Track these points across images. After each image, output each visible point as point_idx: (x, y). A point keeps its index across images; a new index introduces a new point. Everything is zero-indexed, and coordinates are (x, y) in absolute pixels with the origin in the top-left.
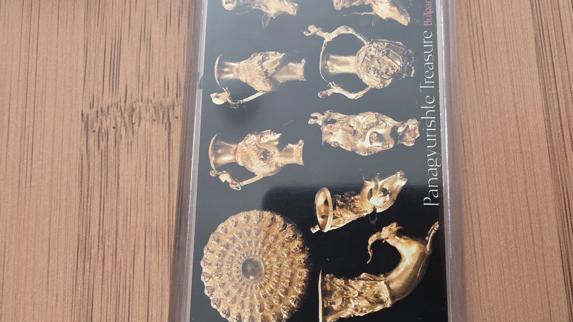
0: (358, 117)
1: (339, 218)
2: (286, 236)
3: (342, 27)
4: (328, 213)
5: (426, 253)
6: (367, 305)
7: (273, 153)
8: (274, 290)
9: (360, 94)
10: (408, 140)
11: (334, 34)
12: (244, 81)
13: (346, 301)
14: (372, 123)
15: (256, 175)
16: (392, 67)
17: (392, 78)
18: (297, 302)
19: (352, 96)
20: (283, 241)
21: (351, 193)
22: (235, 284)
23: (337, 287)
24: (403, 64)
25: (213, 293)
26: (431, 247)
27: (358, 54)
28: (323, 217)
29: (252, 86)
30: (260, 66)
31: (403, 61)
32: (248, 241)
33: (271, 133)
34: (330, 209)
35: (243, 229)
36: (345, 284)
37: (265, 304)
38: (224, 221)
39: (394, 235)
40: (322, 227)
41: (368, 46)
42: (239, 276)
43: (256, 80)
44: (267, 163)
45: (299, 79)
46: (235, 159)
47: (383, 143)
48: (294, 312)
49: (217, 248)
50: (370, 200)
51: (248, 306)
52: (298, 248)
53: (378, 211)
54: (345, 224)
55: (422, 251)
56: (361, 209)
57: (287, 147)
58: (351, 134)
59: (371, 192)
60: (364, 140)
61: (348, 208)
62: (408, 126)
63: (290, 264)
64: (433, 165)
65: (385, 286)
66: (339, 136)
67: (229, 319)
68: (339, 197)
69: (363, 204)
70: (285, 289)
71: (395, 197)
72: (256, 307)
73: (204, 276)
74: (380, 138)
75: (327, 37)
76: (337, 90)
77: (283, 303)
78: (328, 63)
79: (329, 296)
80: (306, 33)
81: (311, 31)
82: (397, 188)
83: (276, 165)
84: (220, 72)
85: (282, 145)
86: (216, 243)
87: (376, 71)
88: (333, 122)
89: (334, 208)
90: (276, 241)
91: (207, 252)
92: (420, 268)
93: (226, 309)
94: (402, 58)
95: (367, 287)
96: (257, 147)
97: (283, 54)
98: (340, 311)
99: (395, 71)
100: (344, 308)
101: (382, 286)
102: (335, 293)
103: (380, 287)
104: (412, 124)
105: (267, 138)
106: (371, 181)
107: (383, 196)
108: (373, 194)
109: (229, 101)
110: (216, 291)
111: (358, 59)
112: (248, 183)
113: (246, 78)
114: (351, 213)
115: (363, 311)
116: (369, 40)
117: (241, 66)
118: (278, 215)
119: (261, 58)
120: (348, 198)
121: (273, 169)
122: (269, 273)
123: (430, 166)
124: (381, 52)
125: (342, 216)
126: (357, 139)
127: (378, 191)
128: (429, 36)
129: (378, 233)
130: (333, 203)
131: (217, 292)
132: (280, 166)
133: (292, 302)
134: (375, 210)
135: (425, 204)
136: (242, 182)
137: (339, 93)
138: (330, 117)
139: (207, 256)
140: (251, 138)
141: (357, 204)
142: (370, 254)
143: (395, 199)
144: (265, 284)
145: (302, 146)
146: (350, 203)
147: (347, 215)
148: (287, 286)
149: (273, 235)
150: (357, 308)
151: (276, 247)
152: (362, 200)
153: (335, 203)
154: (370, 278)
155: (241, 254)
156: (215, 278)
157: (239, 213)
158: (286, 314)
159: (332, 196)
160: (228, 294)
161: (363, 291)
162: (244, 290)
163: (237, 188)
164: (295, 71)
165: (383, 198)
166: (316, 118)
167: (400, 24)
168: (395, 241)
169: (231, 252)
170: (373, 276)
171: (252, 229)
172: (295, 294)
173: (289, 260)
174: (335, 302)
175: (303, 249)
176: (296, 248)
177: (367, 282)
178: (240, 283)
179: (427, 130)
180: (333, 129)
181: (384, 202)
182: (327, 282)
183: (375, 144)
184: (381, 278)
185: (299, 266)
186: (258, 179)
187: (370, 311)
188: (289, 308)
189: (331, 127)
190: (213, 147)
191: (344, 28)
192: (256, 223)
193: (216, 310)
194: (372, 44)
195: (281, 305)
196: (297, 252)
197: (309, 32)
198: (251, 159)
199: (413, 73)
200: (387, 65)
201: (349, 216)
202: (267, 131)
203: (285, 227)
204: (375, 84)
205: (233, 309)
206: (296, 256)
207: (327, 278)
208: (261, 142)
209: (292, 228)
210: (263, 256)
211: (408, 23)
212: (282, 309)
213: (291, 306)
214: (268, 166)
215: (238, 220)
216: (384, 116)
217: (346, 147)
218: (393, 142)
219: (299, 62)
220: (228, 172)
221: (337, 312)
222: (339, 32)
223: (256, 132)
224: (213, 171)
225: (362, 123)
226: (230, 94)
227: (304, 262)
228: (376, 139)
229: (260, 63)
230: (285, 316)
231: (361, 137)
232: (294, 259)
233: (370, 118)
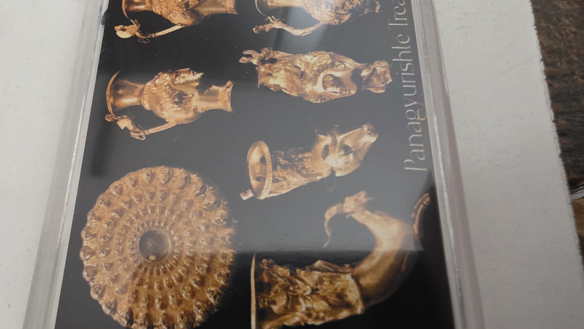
0: (306, 56)
1: (281, 181)
2: (205, 202)
4: (265, 174)
7: (191, 96)
8: (185, 276)
9: (308, 31)
10: (376, 86)
12: (158, 12)
13: (293, 300)
14: (326, 64)
15: (167, 122)
17: (350, 13)
18: (218, 296)
19: (297, 32)
20: (200, 209)
21: (298, 150)
22: (128, 265)
23: (279, 279)
25: (95, 277)
26: (420, 228)
28: (258, 179)
29: (169, 18)
32: (150, 207)
33: (189, 72)
34: (268, 169)
35: (144, 190)
36: (291, 274)
37: (170, 298)
38: (118, 179)
39: (363, 208)
40: (257, 192)
42: (134, 254)
43: (173, 13)
44: (183, 107)
46: (140, 102)
47: (341, 88)
48: (212, 312)
49: (106, 213)
50: (326, 159)
51: (144, 299)
52: (222, 220)
53: (338, 174)
54: (290, 189)
55: (407, 233)
56: (313, 171)
57: (210, 88)
58: (297, 76)
59: (326, 149)
60: (315, 83)
61: (295, 169)
62: (375, 69)
63: (209, 241)
64: (415, 118)
65: (352, 281)
66: (281, 78)
67: (116, 317)
68: (281, 154)
69: (316, 165)
70: (200, 277)
71: (361, 156)
72: (157, 301)
73: (84, 252)
74: (337, 82)
76: (277, 25)
77: (196, 297)
79: (266, 291)
82: (364, 145)
83: (195, 110)
84: (129, 3)
85: (203, 87)
86: (106, 206)
87: (329, 6)
88: (273, 61)
89: (274, 168)
90: (191, 209)
91: (91, 219)
92: (406, 258)
93: (111, 300)
95: (325, 281)
96: (170, 87)
98: (283, 315)
99: (354, 6)
100: (289, 311)
102: (276, 287)
103: (344, 283)
104: (381, 66)
105: (184, 78)
106: (325, 135)
107: (345, 155)
108: (330, 152)
109: (138, 34)
112: (156, 133)
113: (161, 9)
114: (298, 175)
115: (320, 317)
118: (195, 174)
120: (293, 156)
121: (191, 115)
122: (179, 252)
123: (410, 119)
125: (285, 179)
126: (306, 82)
127: (337, 149)
129: (339, 205)
130: (272, 161)
131: (101, 276)
132: (200, 112)
133: (211, 297)
134: (333, 172)
135: (406, 168)
136: (148, 129)
137: (280, 29)
138: (268, 56)
139: (91, 225)
140: (162, 77)
141: (307, 164)
142: (329, 233)
143: (362, 159)
144: (172, 268)
145: (231, 88)
146: (297, 162)
147: (293, 178)
148: (204, 273)
149: (186, 200)
150: (310, 312)
151: (190, 217)
152: (314, 158)
153: (276, 161)
154: (329, 268)
155: (139, 224)
157: (141, 169)
158: (201, 314)
159: (271, 151)
160: (116, 280)
161: (319, 287)
163: (140, 137)
165: (344, 158)
166: (249, 56)
169: (125, 220)
170: (334, 265)
171: (158, 190)
172: (215, 284)
173: (208, 235)
174: (276, 301)
175: (228, 222)
176: (219, 220)
177: (324, 274)
179: (403, 74)
180: (273, 70)
181: (346, 163)
182: (263, 270)
183: (330, 89)
184: (347, 269)
185: (223, 245)
186: (170, 127)
187: (330, 319)
188: (205, 305)
189: (270, 67)
190: (113, 86)
192: (163, 182)
195: (194, 301)
196: (220, 225)
199: (377, 8)
201: (295, 180)
202: (184, 69)
203: (203, 190)
204: (329, 19)
205: (122, 301)
206: (218, 231)
207: (263, 264)
208: (176, 83)
209: (213, 192)
210: (171, 228)
212: (193, 308)
213: (209, 303)
214: (184, 111)
215: (139, 178)
216: (342, 56)
217: (290, 91)
218: (355, 87)
220: (129, 116)
221: (278, 316)
223: (170, 70)
224: (109, 116)
225: (312, 63)
226: (139, 27)
227: (230, 240)
228: (331, 83)
230: (199, 317)
231: (311, 80)
232: (217, 235)
233: (323, 58)
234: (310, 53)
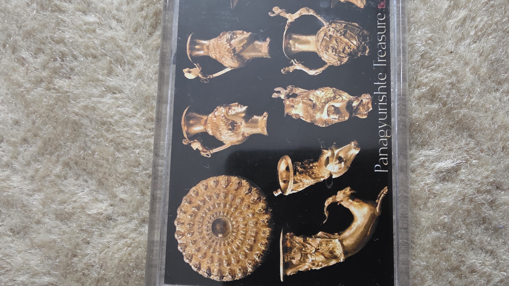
0: (317, 92)
1: (299, 182)
2: (251, 199)
3: (304, 8)
4: (289, 178)
5: (376, 214)
6: (323, 260)
7: (240, 124)
8: (241, 246)
9: (319, 71)
10: (362, 113)
11: (296, 15)
12: (214, 57)
13: (305, 256)
14: (330, 97)
15: (224, 144)
16: (348, 46)
17: (348, 56)
18: (261, 257)
19: (312, 72)
20: (248, 203)
21: (310, 161)
22: (206, 241)
23: (297, 244)
24: (358, 44)
25: (186, 249)
26: (381, 209)
27: (318, 34)
28: (284, 182)
29: (221, 62)
30: (228, 44)
31: (359, 41)
32: (217, 203)
33: (238, 106)
34: (291, 175)
35: (212, 192)
36: (304, 241)
37: (233, 259)
38: (195, 185)
39: (348, 198)
40: (284, 191)
41: (327, 26)
42: (209, 234)
43: (224, 57)
44: (235, 133)
45: (264, 56)
46: (206, 129)
47: (339, 115)
48: (258, 266)
49: (189, 209)
50: (327, 166)
51: (216, 261)
52: (262, 210)
53: (334, 177)
54: (304, 188)
55: (373, 212)
56: (319, 175)
57: (253, 118)
58: (311, 107)
59: (328, 160)
60: (322, 113)
61: (307, 174)
62: (362, 101)
63: (255, 223)
64: (384, 136)
65: (339, 243)
66: (300, 109)
67: (200, 272)
68: (299, 164)
69: (321, 171)
70: (250, 246)
71: (349, 164)
72: (224, 261)
73: (177, 234)
74: (337, 111)
75: (290, 18)
76: (298, 67)
77: (248, 258)
78: (291, 42)
79: (289, 252)
80: (271, 14)
81: (275, 12)
82: (351, 156)
83: (243, 135)
84: (192, 49)
85: (248, 116)
86: (188, 204)
87: (334, 50)
88: (295, 96)
89: (295, 174)
90: (242, 203)
91: (180, 213)
92: (371, 227)
93: (197, 263)
94: (358, 39)
95: (323, 244)
96: (226, 118)
97: (250, 33)
98: (299, 265)
99: (352, 50)
100: (302, 263)
101: (336, 243)
102: (295, 249)
103: (334, 244)
104: (366, 98)
105: (234, 110)
106: (327, 149)
107: (339, 163)
108: (330, 161)
109: (200, 76)
110: (188, 247)
111: (318, 39)
112: (217, 151)
113: (215, 55)
114: (309, 178)
115: (319, 265)
116: (329, 21)
117: (211, 43)
118: (244, 179)
119: (229, 37)
120: (307, 165)
121: (240, 138)
122: (236, 231)
123: (381, 136)
124: (339, 32)
125: (301, 181)
126: (316, 111)
127: (334, 159)
128: (382, 18)
129: (334, 197)
130: (293, 169)
131: (189, 249)
132: (247, 136)
133: (256, 257)
134: (331, 175)
135: (375, 171)
136: (212, 149)
137: (300, 70)
138: (292, 92)
139: (180, 216)
140: (220, 110)
141: (316, 170)
142: (327, 215)
143: (349, 166)
144: (232, 241)
145: (267, 117)
146: (309, 169)
147: (306, 180)
148: (252, 243)
149: (239, 198)
150: (314, 262)
151: (243, 208)
152: (320, 166)
153: (296, 169)
154: (326, 236)
155: (210, 215)
156: (187, 236)
157: (209, 178)
158: (251, 268)
159: (293, 162)
160: (199, 250)
161: (319, 248)
162: (213, 247)
163: (208, 155)
164: (260, 49)
165: (338, 165)
166: (279, 92)
167: (357, 6)
168: (349, 203)
169: (201, 212)
170: (328, 234)
171: (221, 192)
172: (259, 250)
173: (254, 220)
174: (294, 258)
175: (266, 211)
176: (260, 209)
177: (323, 240)
178: (210, 240)
179: (379, 104)
180: (295, 103)
181: (339, 169)
182: (287, 239)
183: (332, 116)
184: (336, 236)
185: (263, 225)
186: (227, 148)
187: (325, 265)
188: (253, 262)
189: (293, 100)
190: (186, 118)
191: (306, 10)
192: (225, 186)
193: (188, 264)
194: (331, 24)
195: (247, 260)
196: (261, 213)
197: (274, 13)
198: (220, 130)
199: (367, 52)
200: (344, 44)
201: (308, 181)
202: (234, 104)
203: (250, 190)
204: (333, 61)
205: (204, 263)
206: (260, 217)
207: (287, 236)
208: (229, 114)
209: (256, 191)
210: (231, 217)
211: (364, 5)
212: (247, 264)
213: (256, 261)
214: (235, 135)
215: (208, 184)
216: (341, 91)
217: (306, 119)
218: (348, 114)
219: (265, 40)
220: (199, 141)
221: (296, 266)
222: (300, 13)
223: (224, 105)
224: (185, 140)
225: (321, 96)
226: (201, 69)
227: (267, 222)
228: (333, 112)
229: (229, 41)
230: (250, 270)
231: (319, 110)
232: (259, 219)
233: (328, 93)
234: (320, 89)
